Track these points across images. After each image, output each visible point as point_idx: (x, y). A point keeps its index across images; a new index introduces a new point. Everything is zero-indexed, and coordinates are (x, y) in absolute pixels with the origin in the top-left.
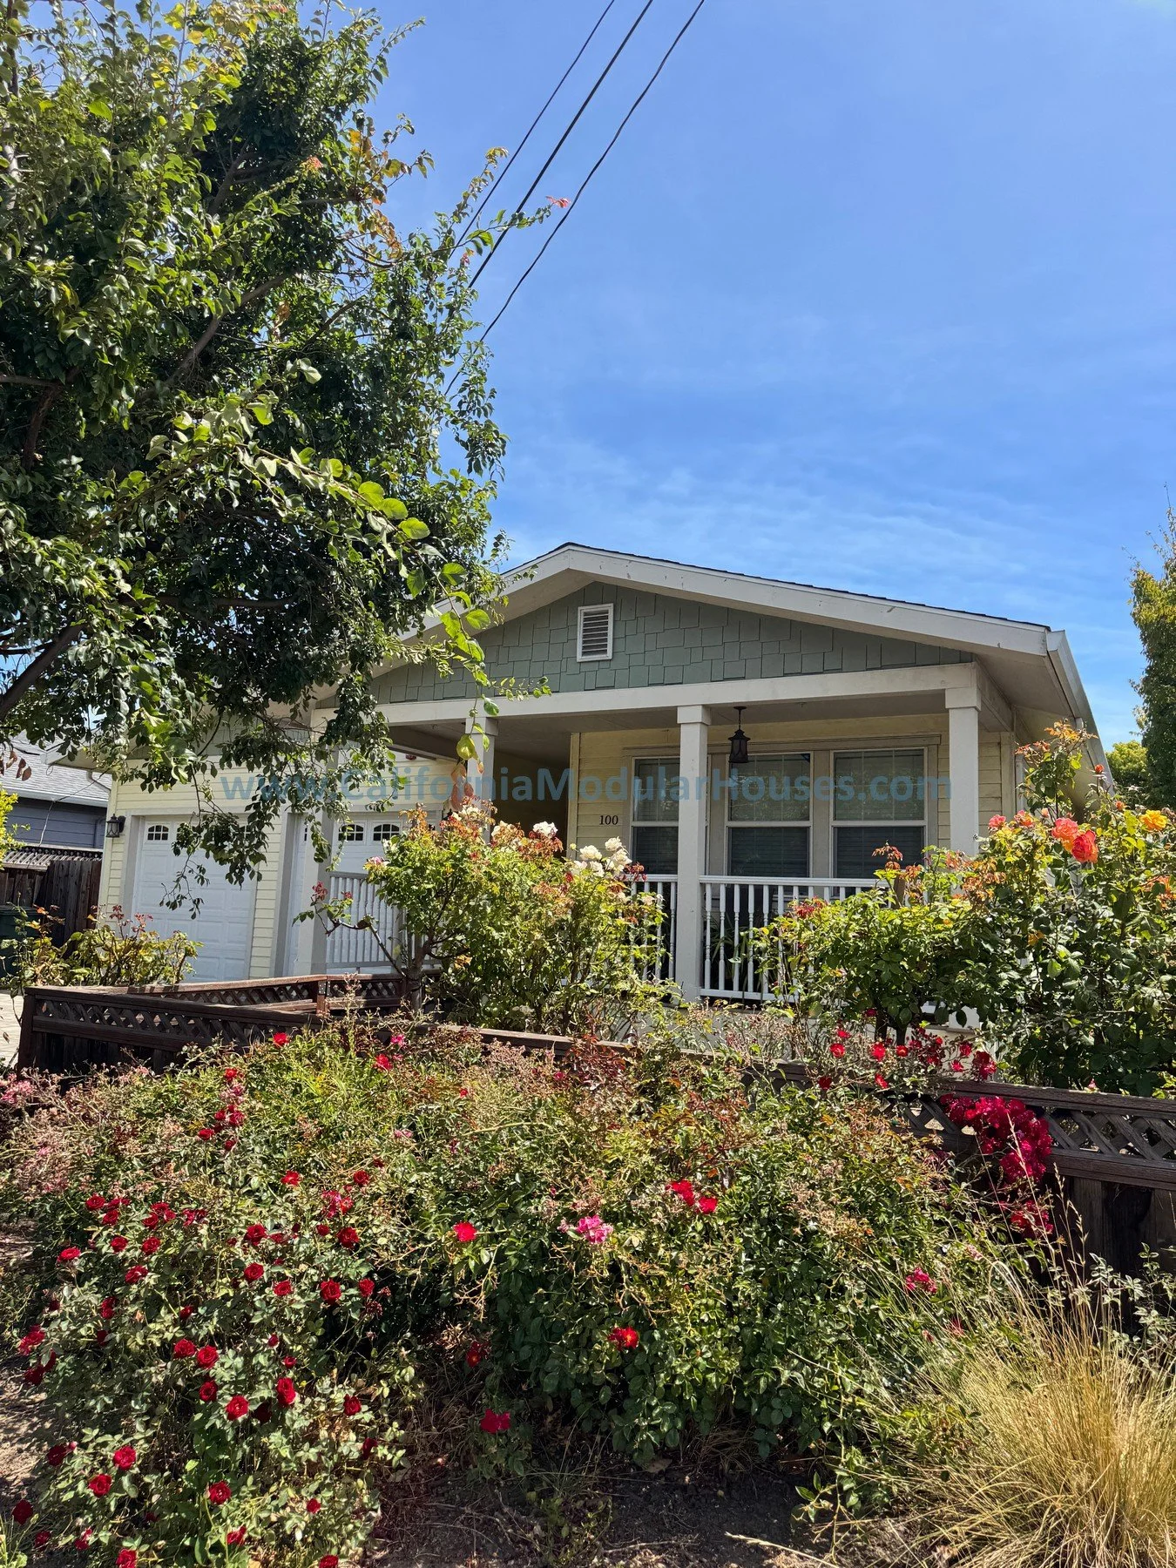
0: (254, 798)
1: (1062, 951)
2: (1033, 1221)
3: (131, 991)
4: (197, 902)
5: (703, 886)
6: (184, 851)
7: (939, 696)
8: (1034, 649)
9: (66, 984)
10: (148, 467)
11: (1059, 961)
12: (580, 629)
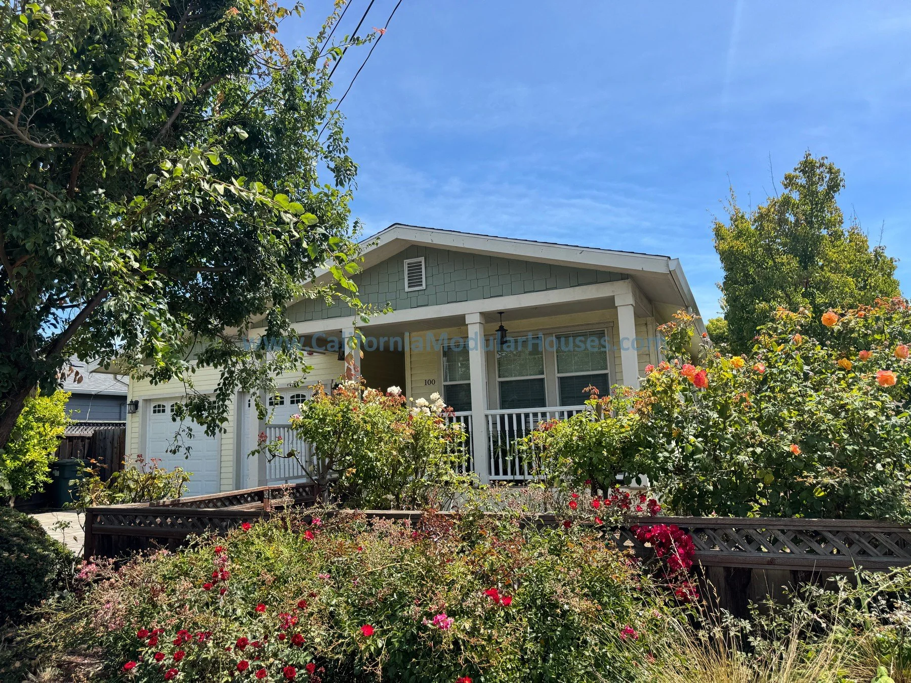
0: (219, 385)
1: (692, 438)
2: (688, 593)
3: (151, 505)
4: (188, 449)
5: (487, 416)
6: (178, 419)
7: (612, 299)
8: (662, 269)
9: (111, 503)
10: (146, 193)
11: (691, 444)
12: (406, 272)
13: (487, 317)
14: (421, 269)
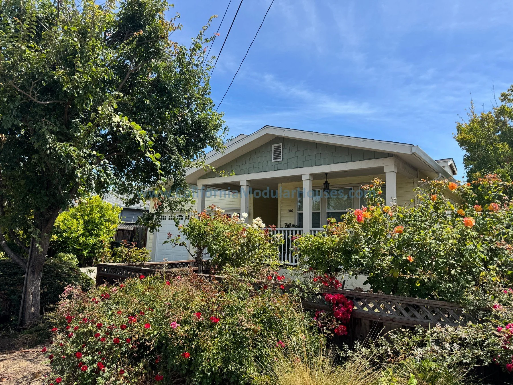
3: (129, 265)
5: (311, 231)
7: (382, 168)
8: (408, 152)
9: (113, 263)
11: (363, 253)
12: (273, 151)
14: (280, 149)
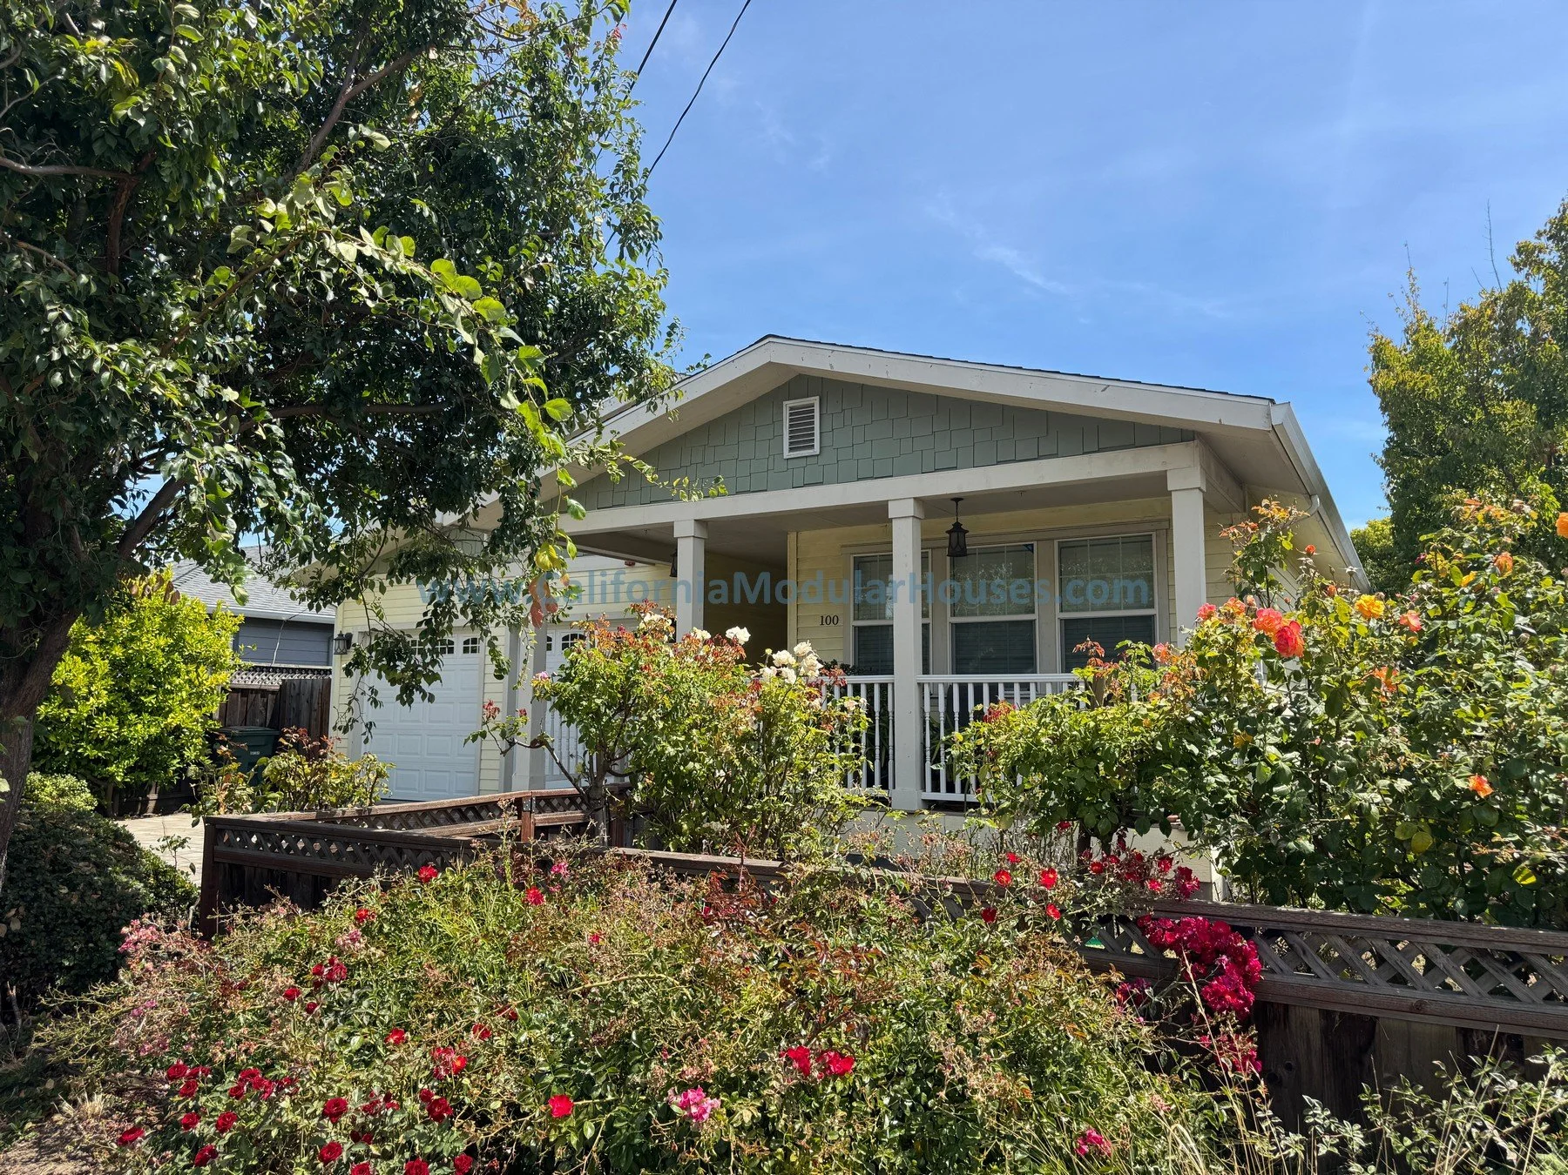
0: (425, 614)
1: (1272, 751)
3: (317, 817)
5: (921, 686)
6: (356, 672)
7: (1161, 478)
8: (1258, 423)
9: (256, 811)
10: (236, 259)
11: (1269, 764)
12: (786, 423)
13: (930, 507)
14: (813, 417)
